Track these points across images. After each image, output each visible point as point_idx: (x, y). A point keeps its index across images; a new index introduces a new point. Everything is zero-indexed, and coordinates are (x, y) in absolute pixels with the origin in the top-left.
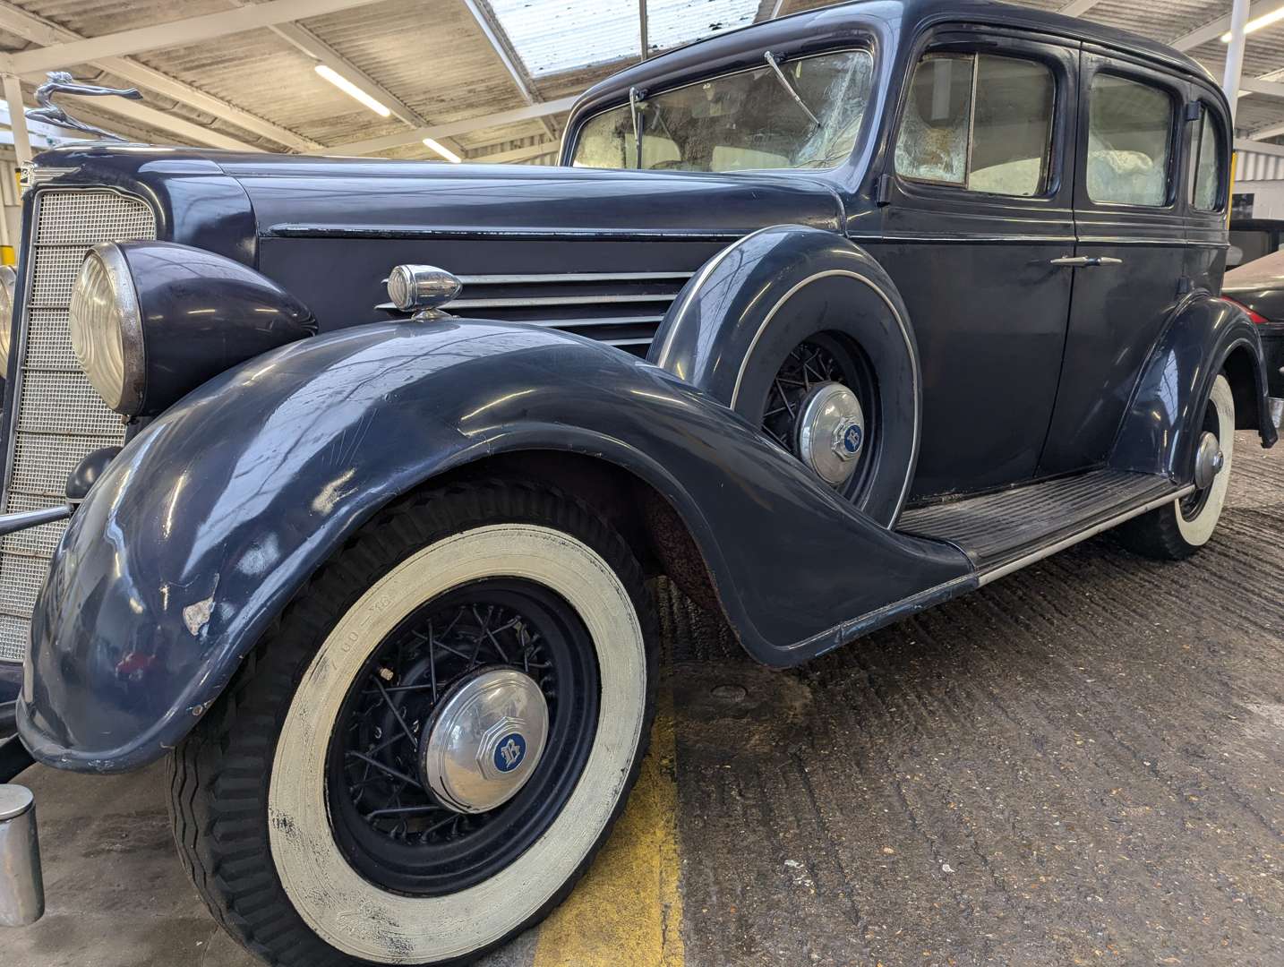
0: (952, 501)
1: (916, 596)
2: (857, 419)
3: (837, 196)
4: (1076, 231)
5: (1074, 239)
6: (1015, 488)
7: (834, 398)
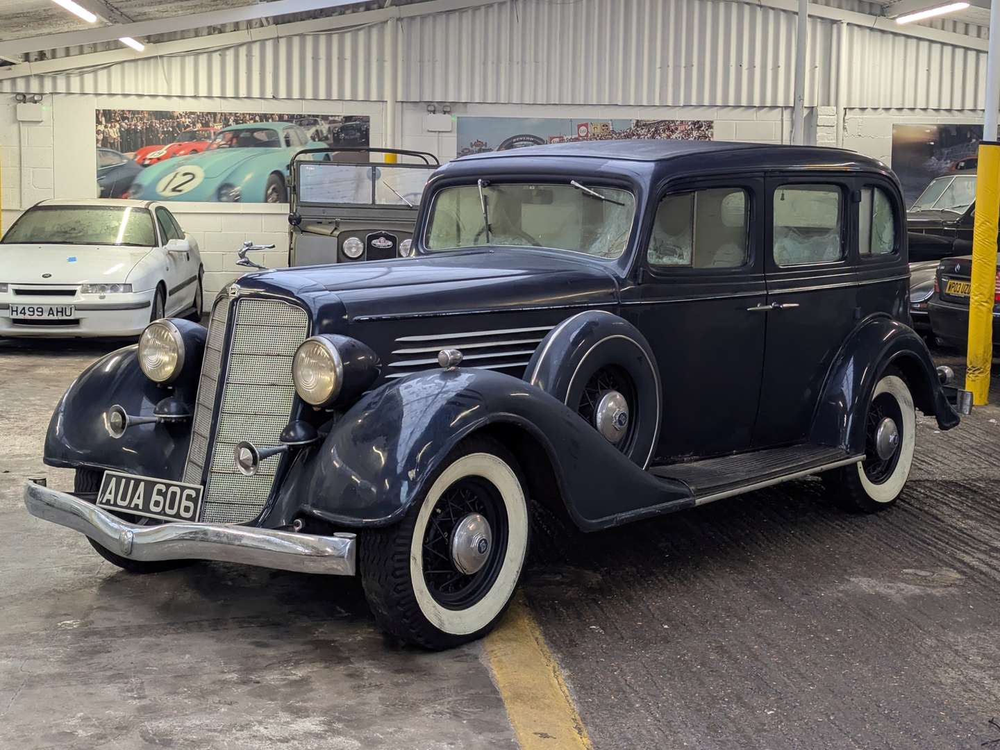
0: (691, 461)
1: (658, 506)
2: (624, 408)
3: (614, 279)
4: (767, 287)
5: (765, 292)
6: (736, 454)
7: (613, 398)
